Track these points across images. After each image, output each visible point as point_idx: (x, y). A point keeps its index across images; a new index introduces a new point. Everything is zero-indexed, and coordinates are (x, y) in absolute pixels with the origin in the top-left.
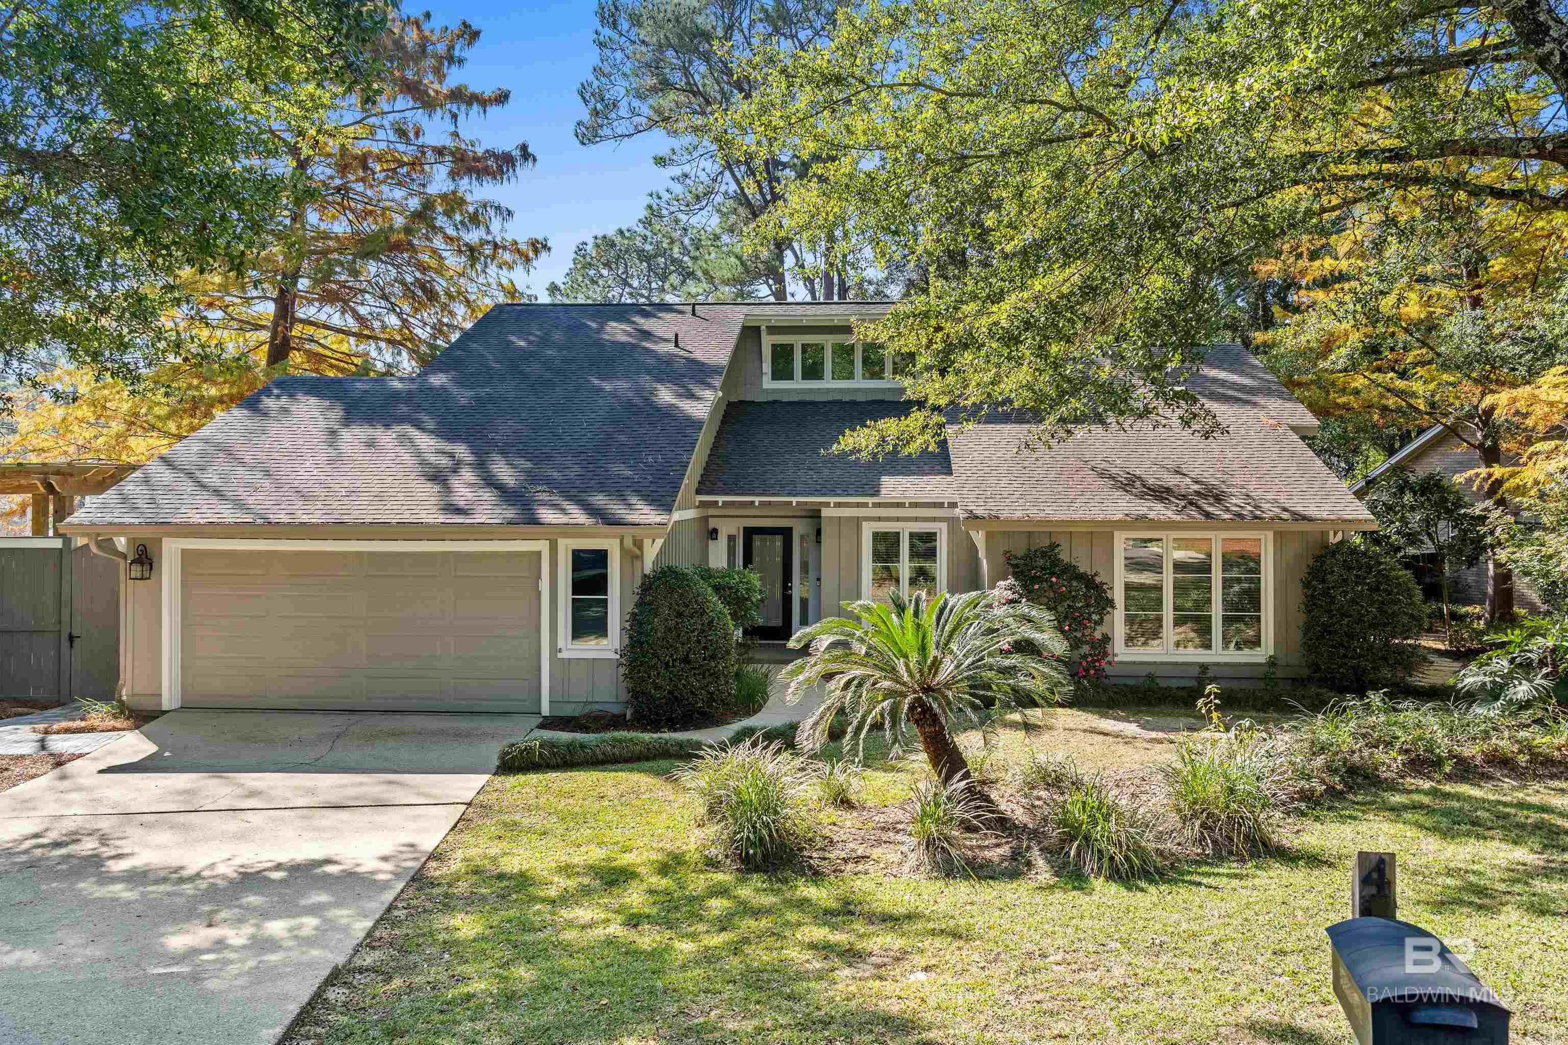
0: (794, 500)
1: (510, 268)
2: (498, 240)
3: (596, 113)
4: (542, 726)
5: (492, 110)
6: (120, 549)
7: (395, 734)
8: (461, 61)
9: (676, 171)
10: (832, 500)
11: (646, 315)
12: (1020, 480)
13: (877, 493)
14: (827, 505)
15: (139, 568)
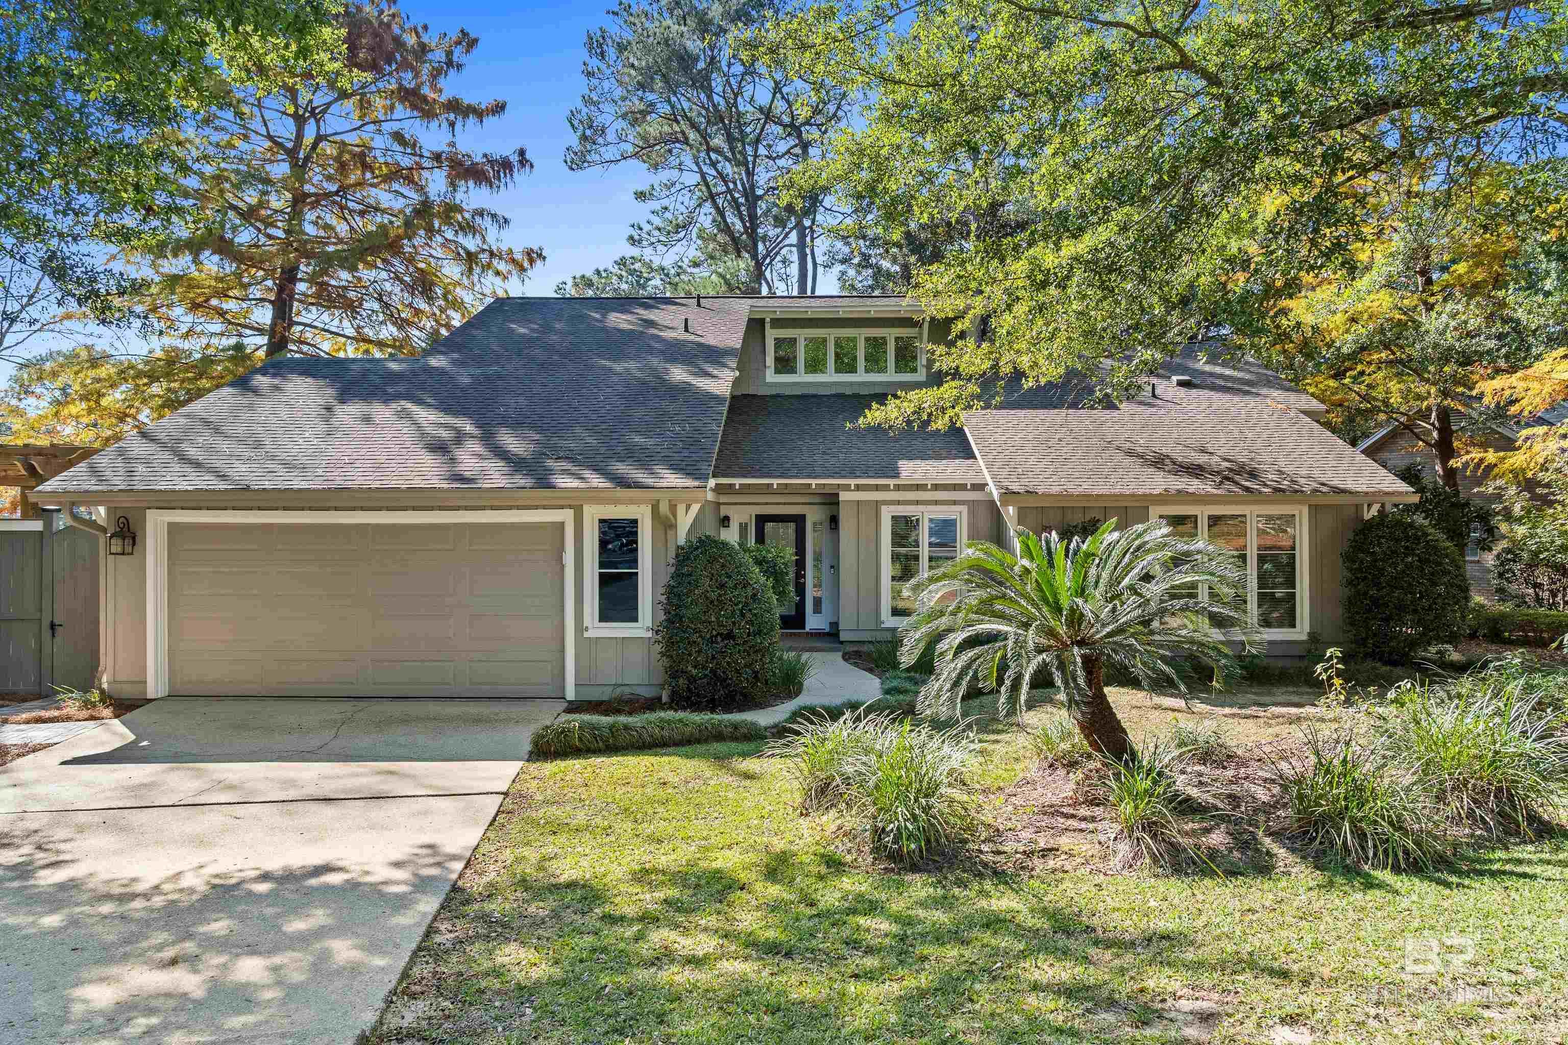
0: (814, 482)
1: (505, 278)
2: (494, 248)
3: (584, 138)
4: (568, 711)
5: (490, 121)
6: (100, 522)
7: (405, 721)
8: (459, 66)
9: (656, 205)
10: (853, 482)
11: (647, 307)
12: (1049, 458)
13: (897, 476)
14: (847, 488)
15: (120, 542)
